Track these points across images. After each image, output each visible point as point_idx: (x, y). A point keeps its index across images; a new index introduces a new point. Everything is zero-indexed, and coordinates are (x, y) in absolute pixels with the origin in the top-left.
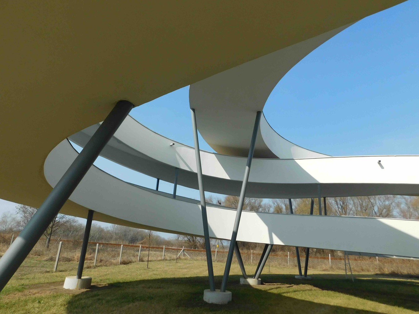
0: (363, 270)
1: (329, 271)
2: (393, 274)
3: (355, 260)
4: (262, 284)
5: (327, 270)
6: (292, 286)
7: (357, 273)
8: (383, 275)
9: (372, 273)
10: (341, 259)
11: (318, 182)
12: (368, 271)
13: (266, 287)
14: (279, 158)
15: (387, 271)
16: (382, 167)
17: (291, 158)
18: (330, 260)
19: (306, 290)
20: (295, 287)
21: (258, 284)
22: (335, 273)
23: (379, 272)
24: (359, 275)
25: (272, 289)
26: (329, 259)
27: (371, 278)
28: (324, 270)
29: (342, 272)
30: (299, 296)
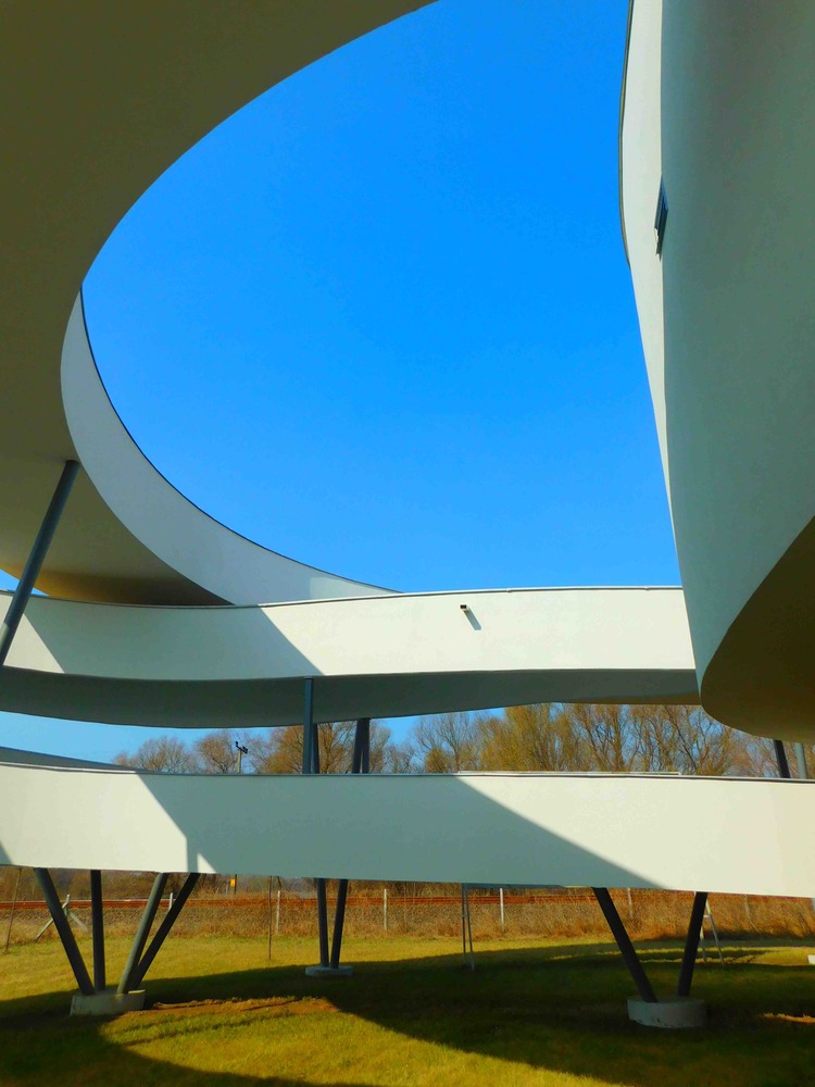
4: (147, 1008)
11: (319, 672)
14: (231, 604)
16: (476, 625)
17: (253, 604)
18: (502, 905)
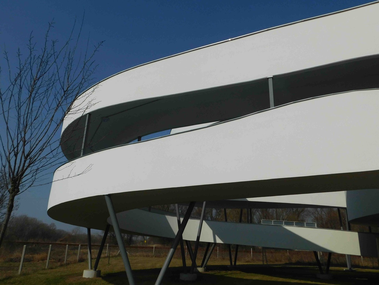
0: (276, 261)
1: (251, 262)
2: (298, 263)
3: (272, 252)
4: (207, 271)
5: (249, 261)
6: (228, 272)
7: (272, 263)
8: (291, 264)
9: (283, 262)
10: (260, 252)
12: (281, 261)
13: (210, 272)
15: (294, 260)
19: (238, 273)
20: (229, 272)
21: (205, 271)
22: (255, 264)
23: (288, 262)
24: (273, 264)
25: (216, 273)
26: (251, 253)
27: (281, 266)
28: (247, 262)
29: (261, 263)
30: (234, 276)
